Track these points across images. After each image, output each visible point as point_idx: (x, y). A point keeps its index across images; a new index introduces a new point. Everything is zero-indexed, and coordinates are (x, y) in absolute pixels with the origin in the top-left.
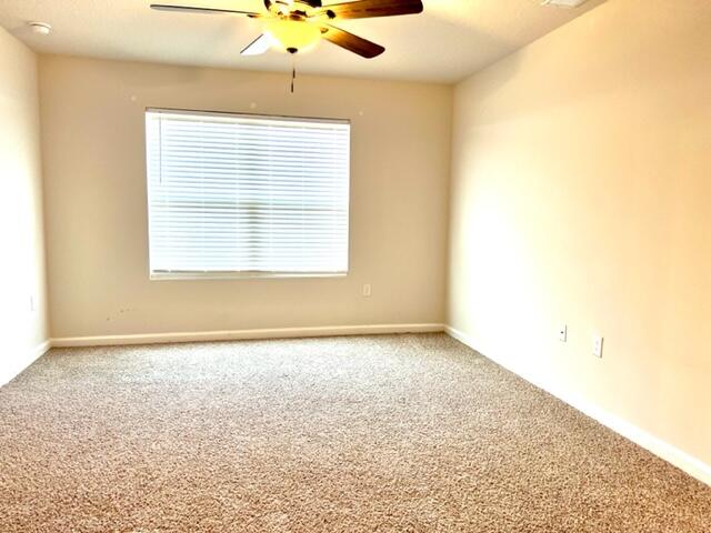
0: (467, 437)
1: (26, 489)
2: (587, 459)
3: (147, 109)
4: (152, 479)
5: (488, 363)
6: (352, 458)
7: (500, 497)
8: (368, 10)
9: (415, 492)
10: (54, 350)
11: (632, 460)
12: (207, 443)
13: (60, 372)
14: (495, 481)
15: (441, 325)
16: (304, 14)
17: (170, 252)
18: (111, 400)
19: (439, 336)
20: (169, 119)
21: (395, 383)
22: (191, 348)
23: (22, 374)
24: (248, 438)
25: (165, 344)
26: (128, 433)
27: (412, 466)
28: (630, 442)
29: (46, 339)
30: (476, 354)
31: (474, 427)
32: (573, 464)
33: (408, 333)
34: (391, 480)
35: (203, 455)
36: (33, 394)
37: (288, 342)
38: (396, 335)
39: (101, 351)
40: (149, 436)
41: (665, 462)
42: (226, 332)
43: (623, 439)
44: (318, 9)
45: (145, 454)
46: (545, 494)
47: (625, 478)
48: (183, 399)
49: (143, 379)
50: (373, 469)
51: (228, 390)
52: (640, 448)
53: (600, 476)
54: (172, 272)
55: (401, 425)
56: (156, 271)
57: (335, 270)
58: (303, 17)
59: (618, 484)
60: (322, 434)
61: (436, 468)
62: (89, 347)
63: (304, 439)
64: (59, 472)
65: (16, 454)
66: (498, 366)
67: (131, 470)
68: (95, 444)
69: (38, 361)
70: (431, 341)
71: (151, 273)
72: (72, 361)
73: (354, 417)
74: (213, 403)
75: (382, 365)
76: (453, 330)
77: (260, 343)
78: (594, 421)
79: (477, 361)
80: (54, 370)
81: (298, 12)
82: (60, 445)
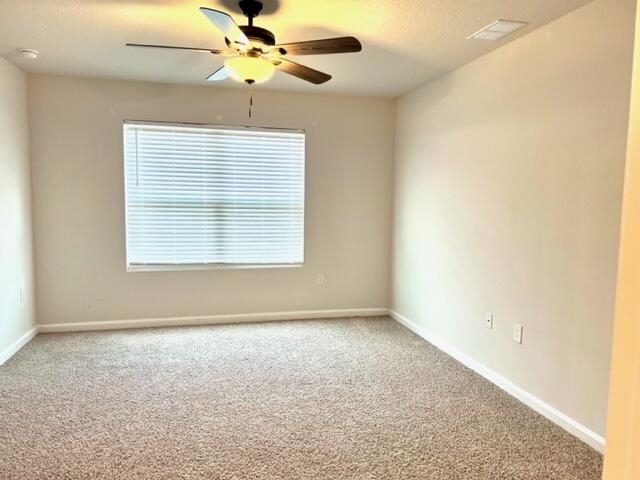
0: (404, 416)
1: (15, 468)
2: (506, 435)
3: (124, 121)
4: (126, 458)
5: (426, 345)
6: (302, 437)
7: (429, 472)
8: (315, 49)
9: (356, 468)
10: (41, 336)
11: (546, 437)
12: (175, 423)
13: (46, 356)
14: (427, 457)
15: (386, 309)
16: (260, 50)
17: (144, 247)
18: (90, 383)
19: (384, 319)
20: (144, 130)
21: (343, 365)
22: (163, 333)
23: (11, 359)
24: (212, 419)
25: (140, 329)
26: (105, 416)
27: (355, 444)
28: (545, 419)
29: (34, 325)
30: (416, 337)
31: (410, 407)
32: (495, 441)
33: (357, 317)
34: (335, 457)
35: (171, 436)
36: (21, 378)
37: (249, 327)
38: (346, 319)
39: (82, 336)
40: (123, 417)
41: (575, 438)
42: (195, 318)
43: (539, 416)
44: (272, 47)
45: (120, 435)
46: (469, 469)
47: (539, 453)
48: (155, 382)
49: (119, 363)
50: (321, 447)
51: (195, 372)
52: (553, 425)
53: (518, 451)
54: (147, 264)
55: (347, 405)
56: (131, 264)
57: (292, 262)
58: (259, 53)
59: (532, 459)
60: (276, 414)
61: (375, 445)
62: (72, 332)
63: (261, 419)
64: (44, 452)
65: (6, 435)
66: (435, 347)
67: (108, 450)
68: (76, 425)
69: (26, 347)
70: (377, 324)
71: (128, 265)
72: (57, 346)
73: (306, 398)
74: (182, 386)
75: (333, 348)
76: (396, 314)
77: (225, 328)
78: (515, 399)
79: (416, 344)
80: (41, 354)
81: (255, 49)
82: (44, 427)
